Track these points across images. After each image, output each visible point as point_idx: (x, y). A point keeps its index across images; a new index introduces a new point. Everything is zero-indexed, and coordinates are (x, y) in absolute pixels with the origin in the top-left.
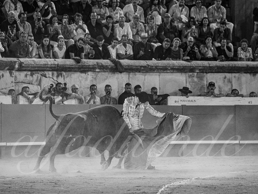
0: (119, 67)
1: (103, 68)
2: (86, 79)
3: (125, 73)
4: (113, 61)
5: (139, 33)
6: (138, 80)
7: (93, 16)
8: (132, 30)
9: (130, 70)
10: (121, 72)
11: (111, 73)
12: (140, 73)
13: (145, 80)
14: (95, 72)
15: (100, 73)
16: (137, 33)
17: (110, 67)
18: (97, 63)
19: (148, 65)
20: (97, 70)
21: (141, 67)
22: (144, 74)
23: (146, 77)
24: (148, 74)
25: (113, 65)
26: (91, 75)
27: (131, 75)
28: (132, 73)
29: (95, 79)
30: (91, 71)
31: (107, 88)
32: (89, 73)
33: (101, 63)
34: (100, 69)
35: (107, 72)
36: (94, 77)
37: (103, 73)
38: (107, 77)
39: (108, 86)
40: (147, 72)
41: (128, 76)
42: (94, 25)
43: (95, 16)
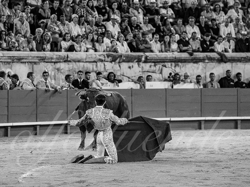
0: (224, 58)
1: (211, 59)
2: (198, 68)
3: (229, 63)
4: (219, 54)
5: (240, 31)
6: (239, 69)
7: (202, 19)
8: (234, 29)
9: (233, 60)
10: (225, 62)
11: (217, 63)
12: (241, 63)
13: (245, 68)
14: (205, 62)
15: (209, 64)
16: (238, 32)
17: (216, 58)
18: (206, 55)
19: (247, 56)
20: (207, 61)
21: (242, 58)
22: (245, 63)
23: (246, 66)
24: (247, 63)
25: (219, 57)
26: (202, 65)
27: (234, 64)
28: (234, 63)
29: (205, 68)
30: (202, 62)
31: (211, 75)
32: (200, 63)
33: (210, 56)
34: (209, 60)
35: (215, 62)
36: (204, 66)
37: (211, 63)
38: (214, 67)
39: (212, 74)
40: (246, 62)
41: (231, 65)
42: (203, 26)
43: (203, 19)
